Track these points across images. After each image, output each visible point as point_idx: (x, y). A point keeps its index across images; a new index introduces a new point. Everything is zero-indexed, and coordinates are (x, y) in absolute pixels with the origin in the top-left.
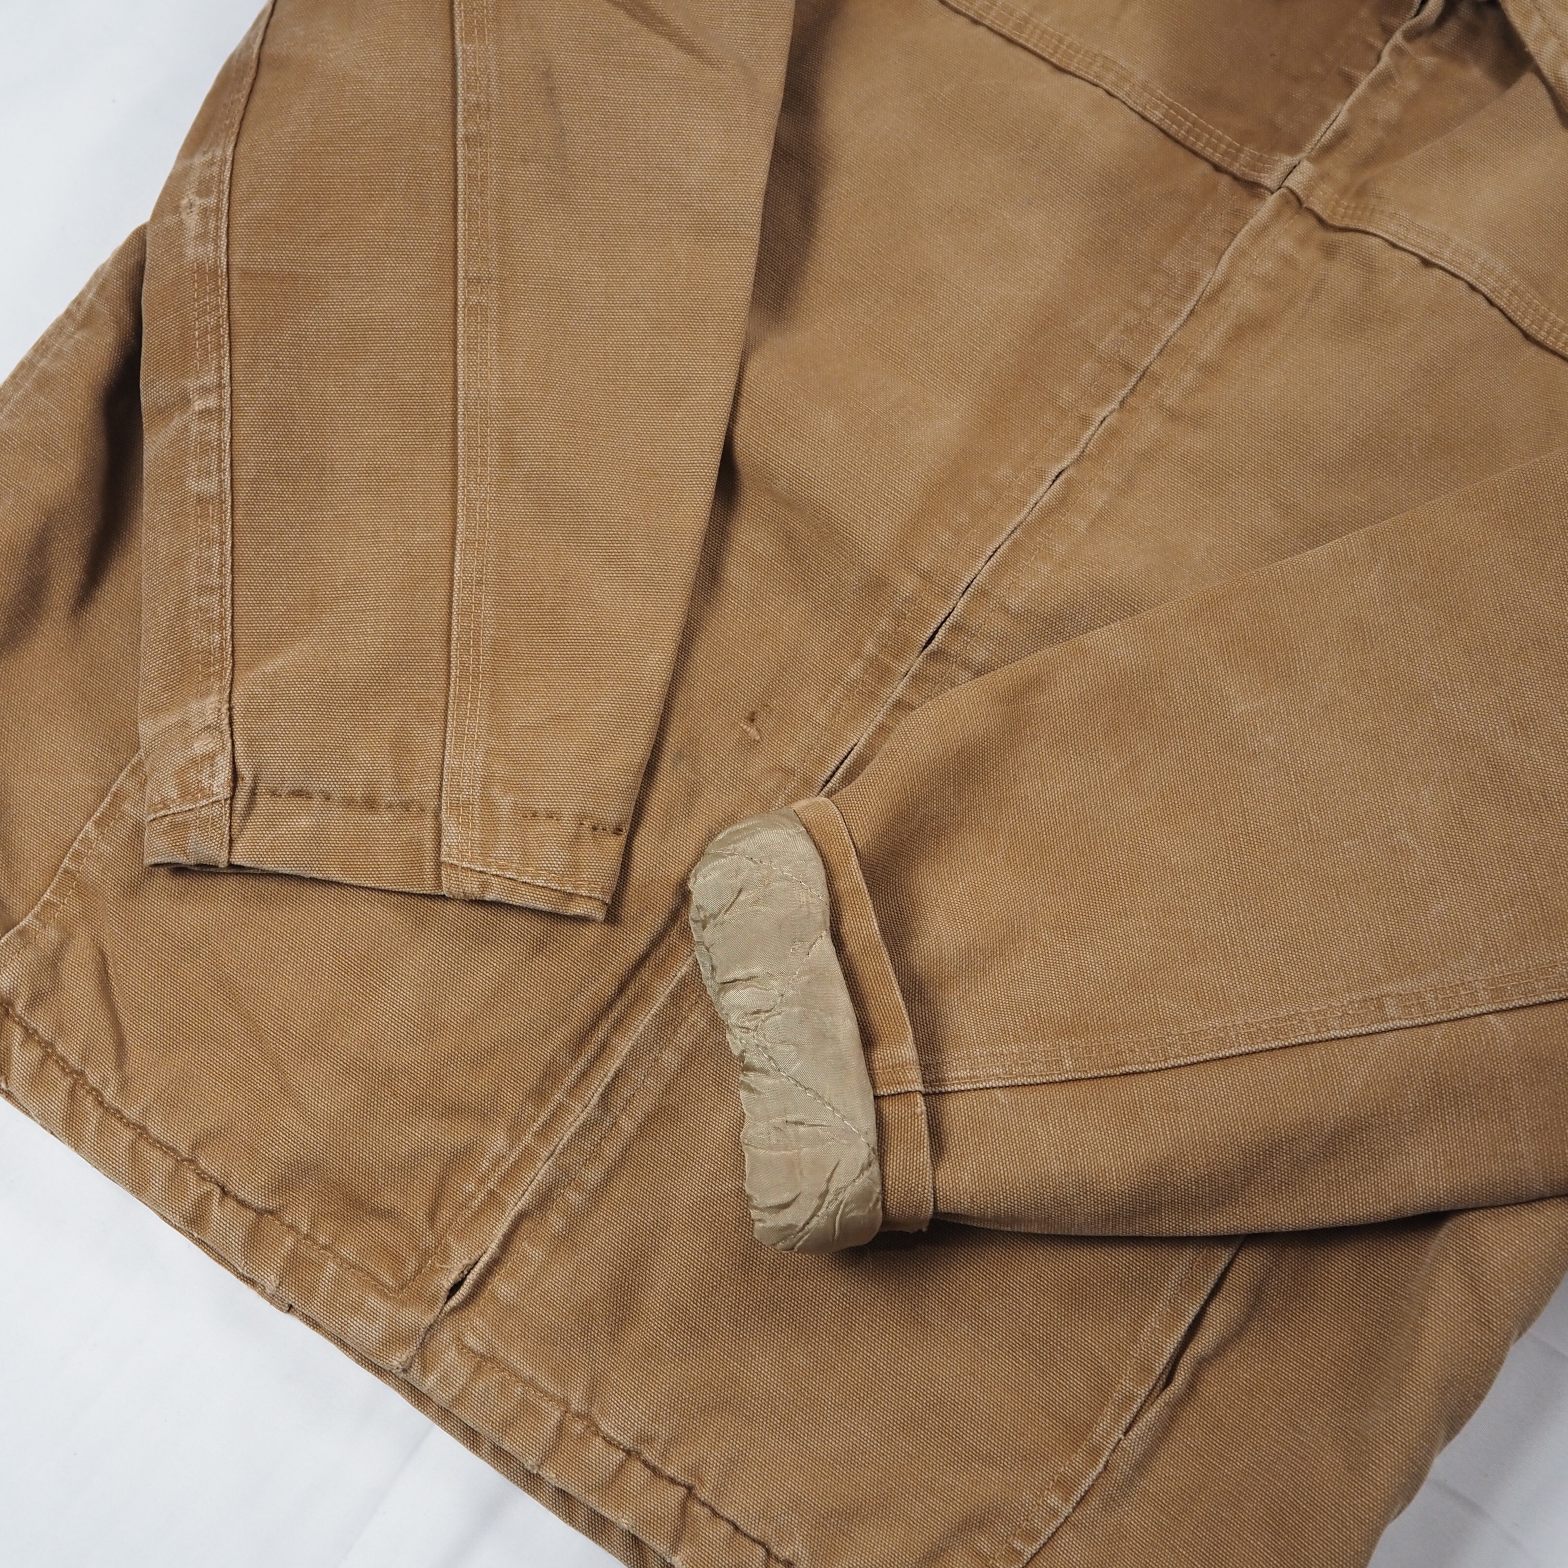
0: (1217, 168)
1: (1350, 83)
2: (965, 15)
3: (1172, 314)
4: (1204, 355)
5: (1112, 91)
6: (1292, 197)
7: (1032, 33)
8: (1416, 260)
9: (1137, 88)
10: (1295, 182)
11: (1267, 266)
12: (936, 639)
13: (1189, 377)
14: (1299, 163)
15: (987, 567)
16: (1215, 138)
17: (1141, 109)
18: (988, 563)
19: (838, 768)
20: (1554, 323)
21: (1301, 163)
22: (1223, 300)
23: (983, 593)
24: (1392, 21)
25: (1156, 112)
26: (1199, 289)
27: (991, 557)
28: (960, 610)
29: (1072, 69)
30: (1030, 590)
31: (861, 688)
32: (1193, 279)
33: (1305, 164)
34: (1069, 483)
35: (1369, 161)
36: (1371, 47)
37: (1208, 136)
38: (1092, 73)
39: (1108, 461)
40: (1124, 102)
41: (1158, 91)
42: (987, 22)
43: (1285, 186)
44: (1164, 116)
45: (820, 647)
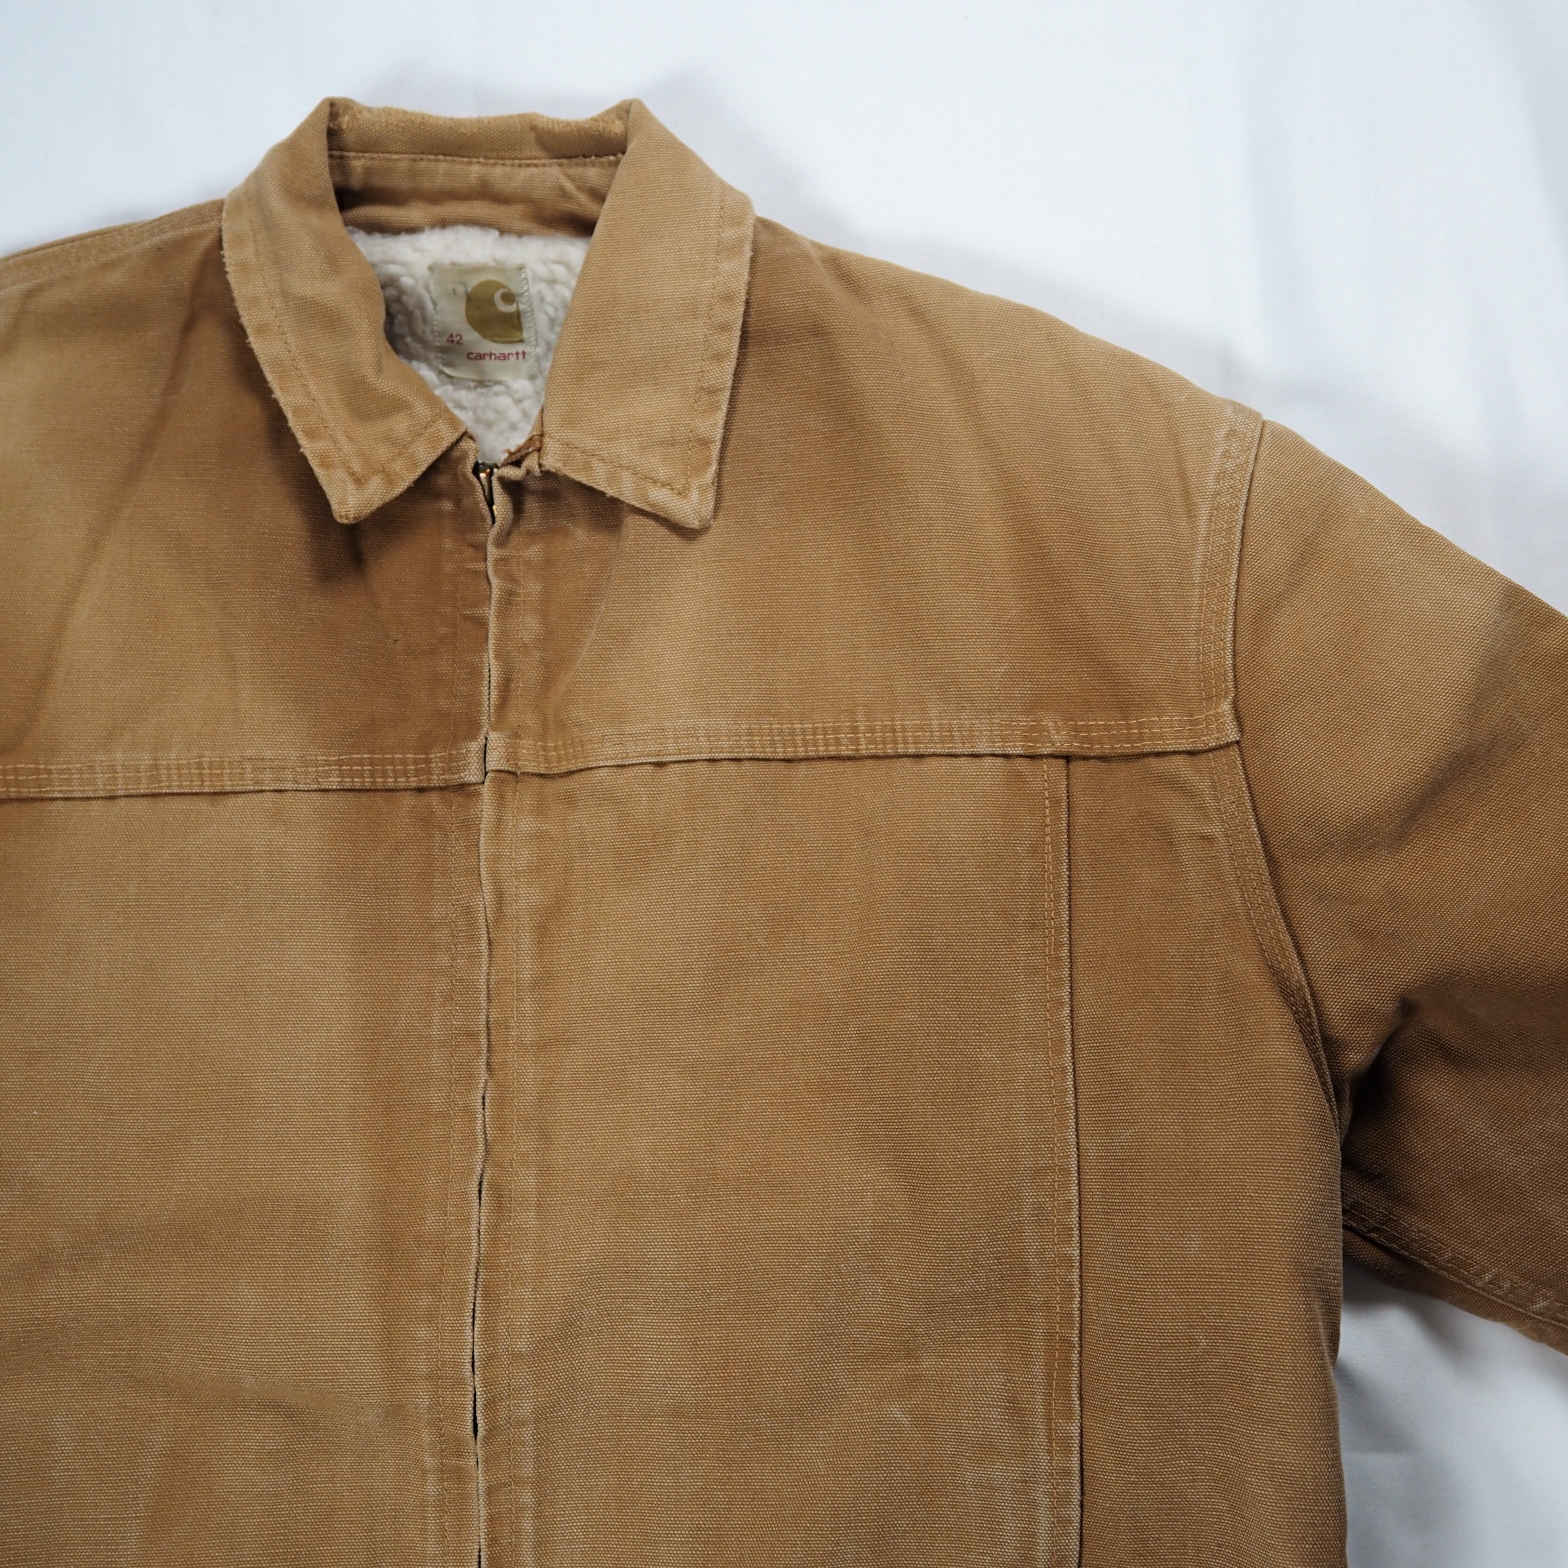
0: (419, 790)
1: (481, 623)
2: (98, 798)
3: (473, 958)
4: (527, 975)
5: (279, 788)
6: (502, 775)
7: (169, 776)
8: (649, 768)
9: (298, 769)
10: (495, 760)
11: (525, 856)
12: (480, 1425)
13: (528, 1006)
14: (486, 739)
15: (476, 1333)
16: (399, 765)
17: (315, 786)
18: (475, 1329)
20: (804, 732)
21: (489, 739)
22: (508, 911)
23: (490, 1358)
24: (480, 537)
25: (332, 779)
26: (482, 921)
27: (473, 1323)
28: (481, 1390)
29: (228, 789)
30: (527, 1323)
31: (448, 1497)
32: (469, 912)
33: (493, 736)
34: (494, 1187)
35: (546, 684)
36: (476, 572)
37: (391, 767)
38: (249, 782)
39: (514, 1132)
40: (297, 790)
41: (318, 758)
42: (121, 793)
43: (489, 771)
44: (341, 777)
45: (388, 1485)
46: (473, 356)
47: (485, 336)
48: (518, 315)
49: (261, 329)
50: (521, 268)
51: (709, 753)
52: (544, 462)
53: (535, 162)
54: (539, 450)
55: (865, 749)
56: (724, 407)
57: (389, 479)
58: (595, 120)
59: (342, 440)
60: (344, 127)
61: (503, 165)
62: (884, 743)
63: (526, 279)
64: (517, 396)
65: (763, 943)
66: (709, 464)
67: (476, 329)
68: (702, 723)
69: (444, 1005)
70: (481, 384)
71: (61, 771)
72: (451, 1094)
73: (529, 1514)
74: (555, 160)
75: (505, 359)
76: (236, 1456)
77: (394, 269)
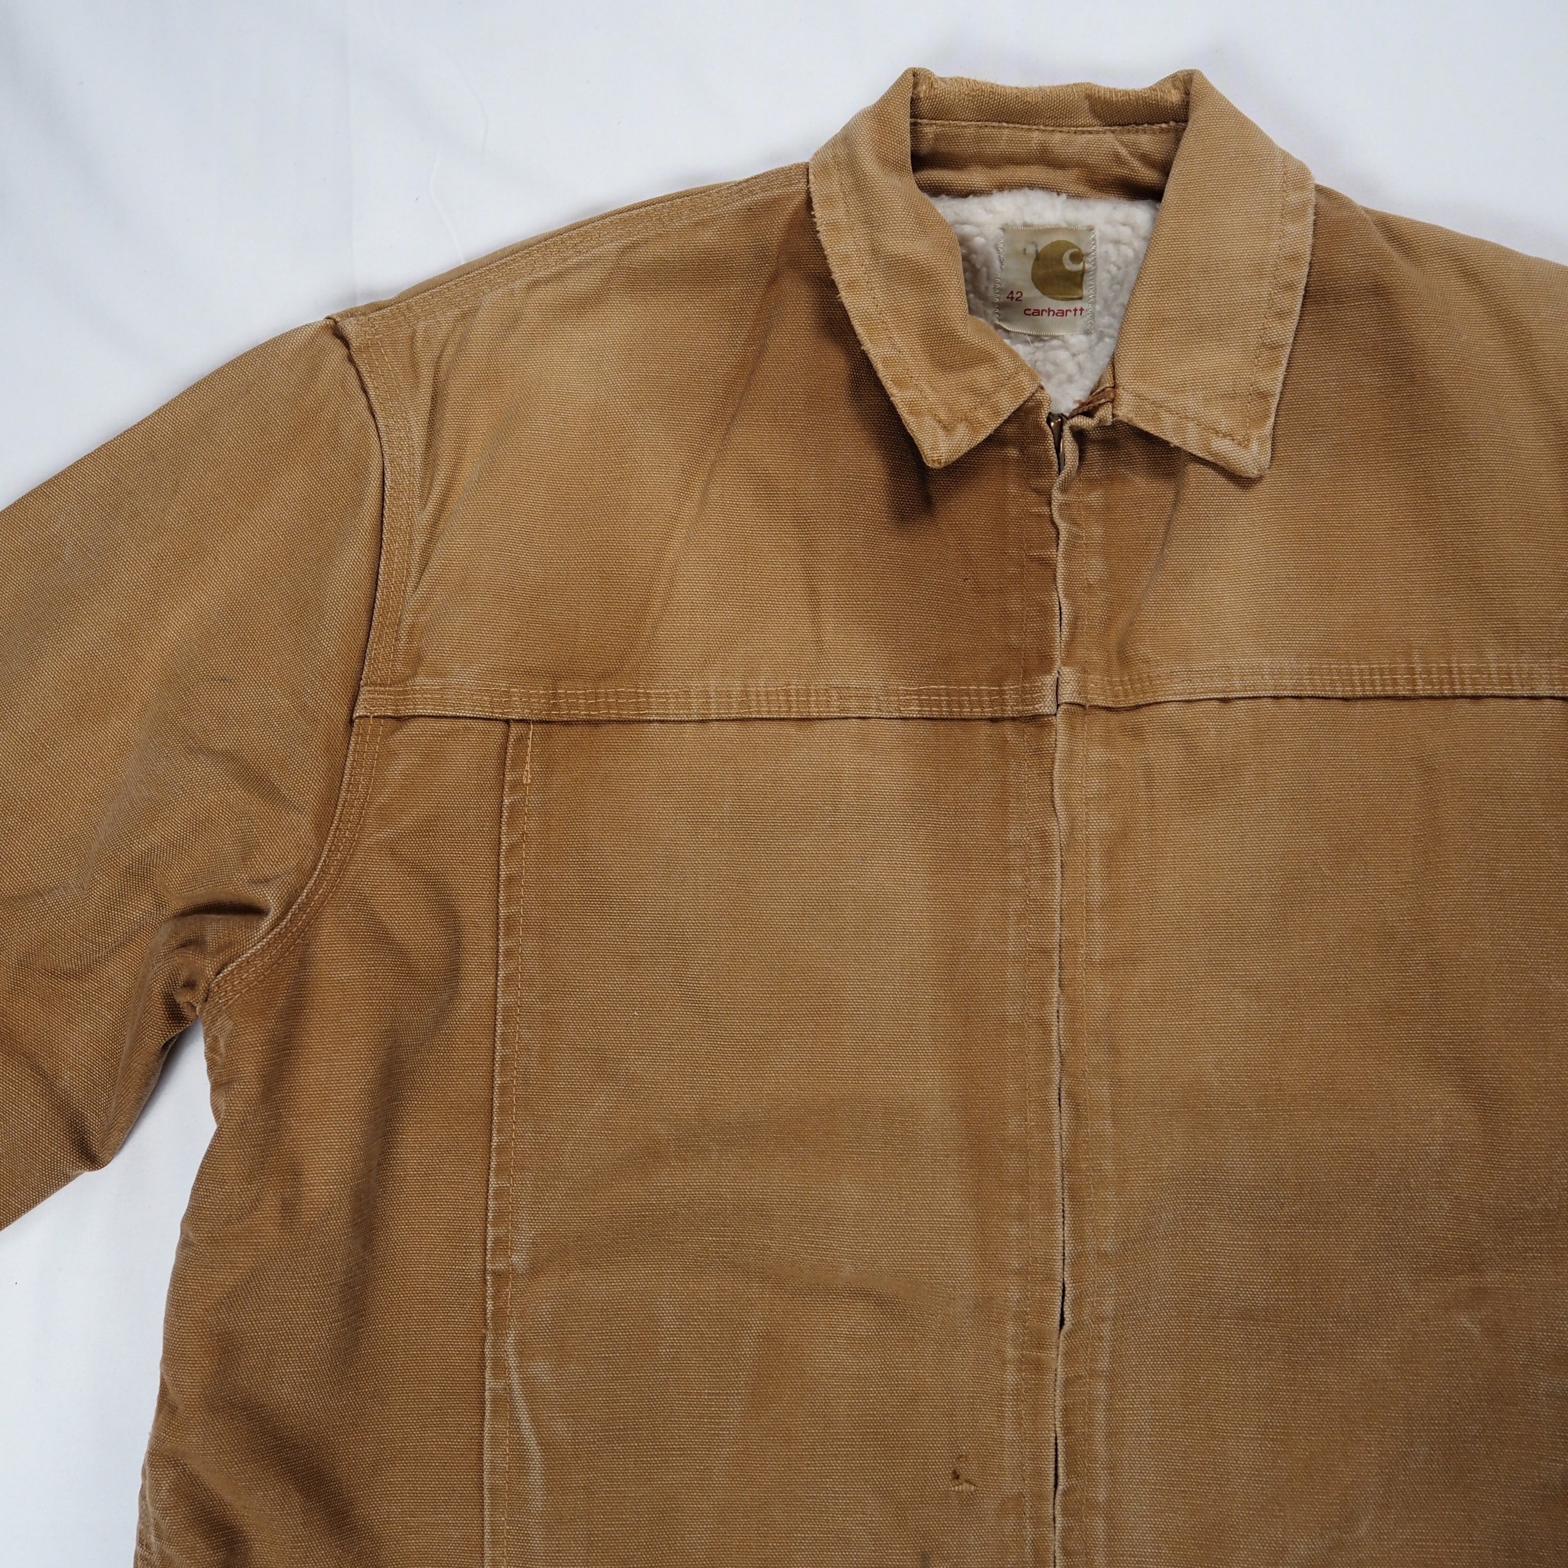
0: (994, 720)
1: (1048, 564)
2: (691, 721)
3: (1047, 879)
4: (1096, 897)
5: (864, 715)
6: (1074, 708)
7: (759, 702)
8: (1216, 704)
9: (881, 698)
10: (1068, 694)
11: (1095, 784)
12: (1066, 1319)
13: (1098, 925)
14: (1059, 673)
15: (1067, 1232)
16: (974, 696)
17: (897, 714)
18: (1065, 1228)
19: (1056, 1468)
20: (1361, 672)
21: (1061, 673)
22: (1080, 836)
23: (1079, 1256)
24: (1043, 483)
25: (913, 708)
26: (1057, 845)
27: (1062, 1220)
28: (1071, 1285)
29: (815, 715)
30: (1112, 1225)
31: (1026, 1386)
32: (1043, 836)
33: (1066, 670)
34: (1071, 1095)
35: (1110, 623)
36: (1041, 518)
37: (967, 698)
38: (835, 709)
39: (1085, 1044)
40: (880, 718)
41: (900, 688)
42: (713, 717)
43: (1062, 704)
44: (920, 706)
45: (967, 1373)
46: (1031, 312)
47: (1044, 293)
48: (1083, 272)
49: (852, 285)
50: (1091, 229)
51: (1274, 690)
52: (1118, 412)
53: (1089, 129)
54: (1112, 401)
55: (1421, 689)
56: (1285, 362)
57: (973, 425)
58: (1152, 89)
59: (928, 390)
60: (922, 95)
61: (1060, 132)
62: (1441, 683)
63: (1094, 239)
64: (1074, 350)
65: (1327, 872)
66: (1267, 417)
67: (1037, 288)
68: (1266, 662)
69: (1018, 923)
70: (1038, 338)
71: (659, 696)
72: (1025, 1007)
73: (1101, 1406)
74: (1108, 128)
75: (1063, 315)
76: (827, 1341)
77: (967, 229)
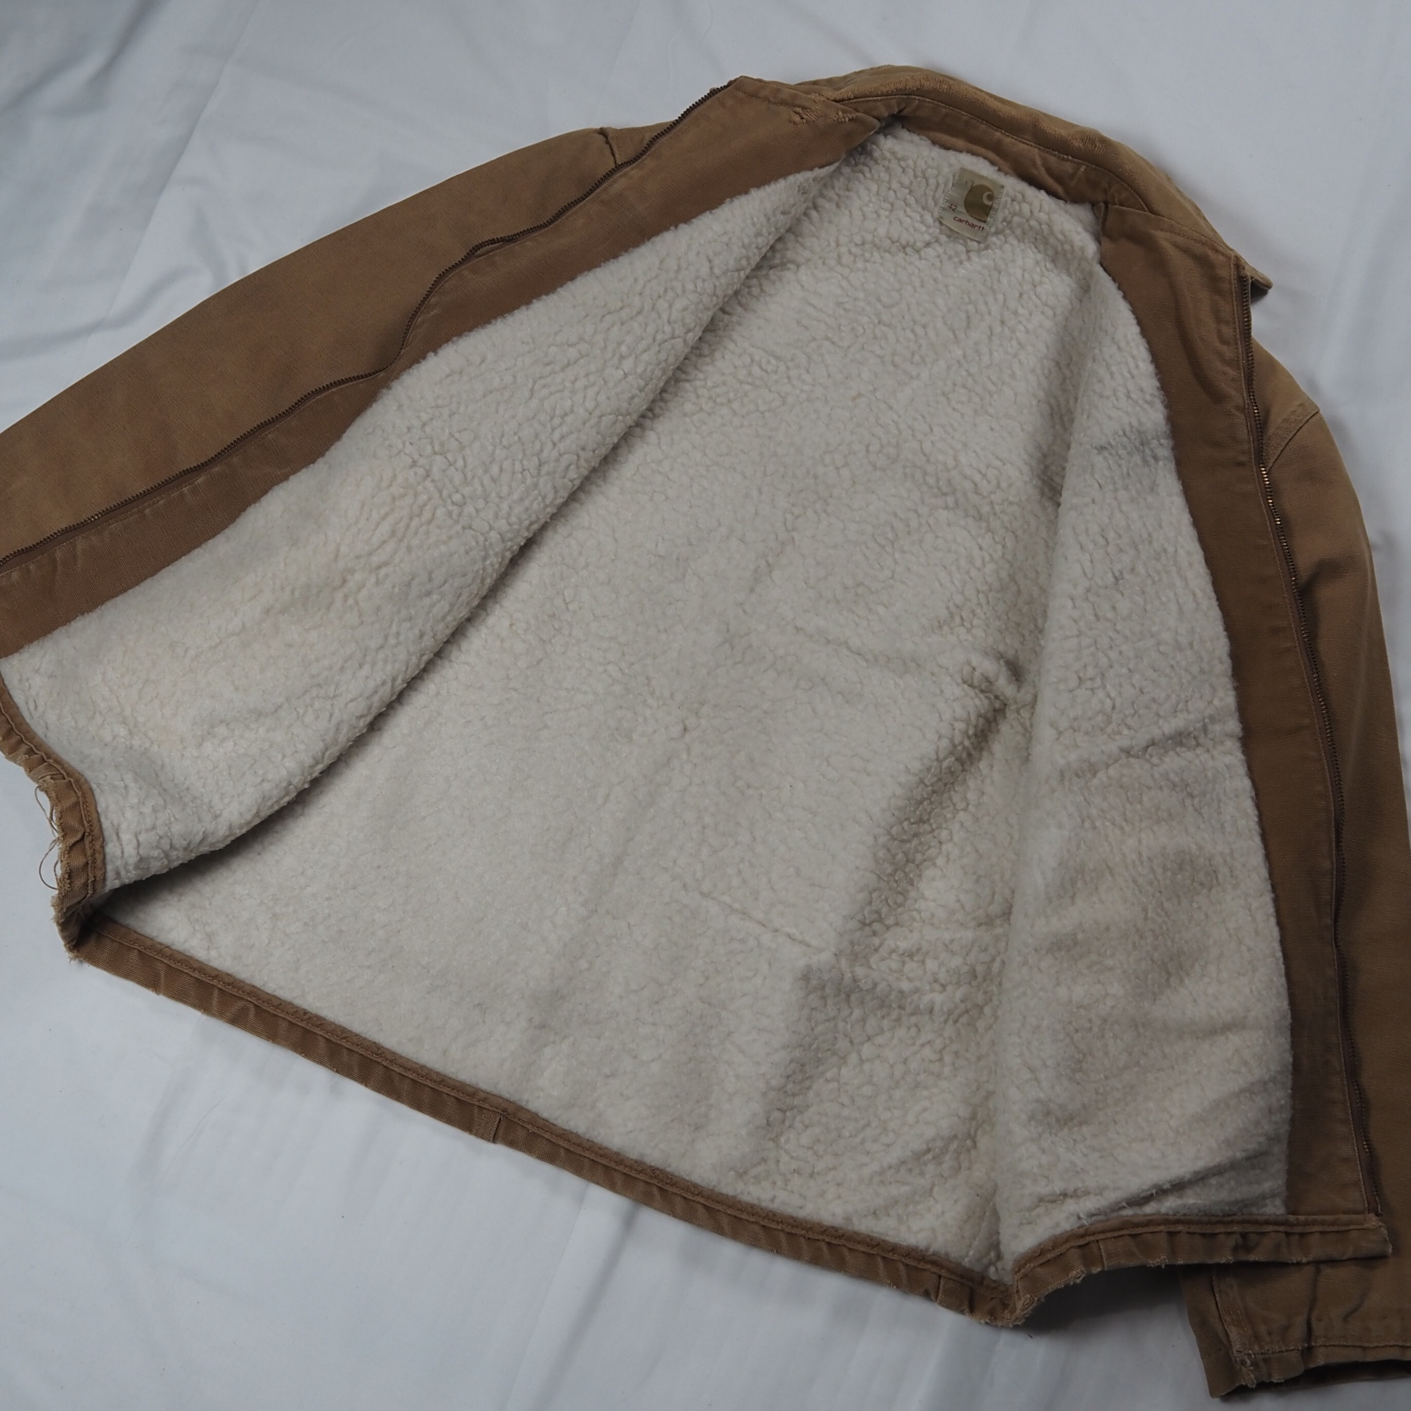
48: (991, 207)
50: (1002, 188)
53: (1028, 142)
61: (1012, 138)
63: (1002, 193)
64: (969, 248)
74: (1037, 145)
75: (973, 227)
